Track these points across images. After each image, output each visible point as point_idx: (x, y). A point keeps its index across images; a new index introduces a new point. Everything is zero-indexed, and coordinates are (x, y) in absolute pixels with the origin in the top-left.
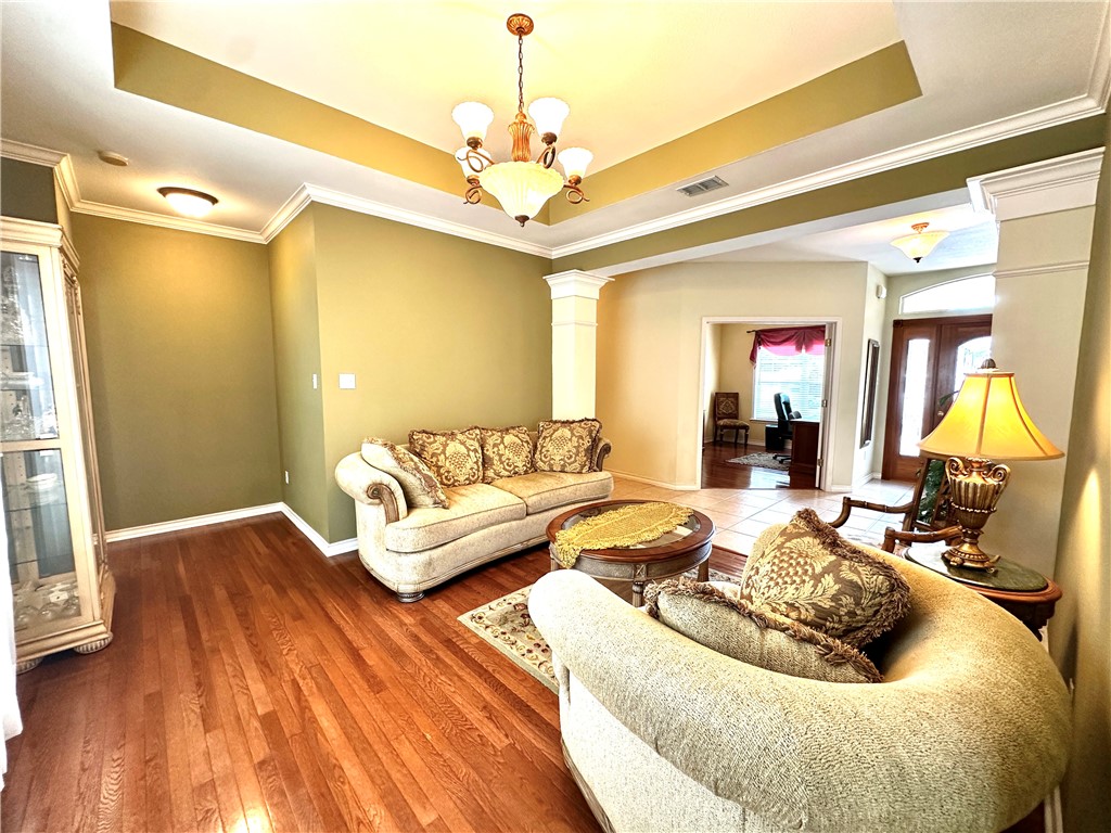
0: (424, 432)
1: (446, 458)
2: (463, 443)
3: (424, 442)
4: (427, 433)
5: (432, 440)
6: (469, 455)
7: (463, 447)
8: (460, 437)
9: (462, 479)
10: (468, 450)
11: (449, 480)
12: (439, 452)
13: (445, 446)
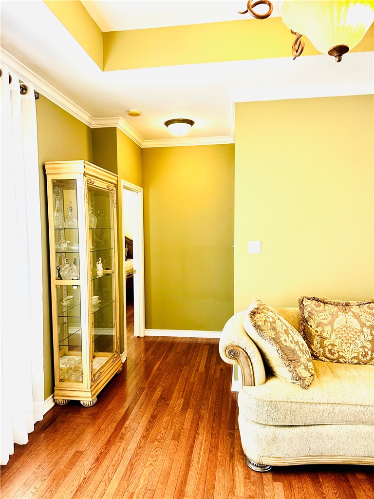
0: (314, 299)
1: (333, 330)
2: (357, 316)
3: (312, 309)
4: (317, 300)
5: (321, 308)
6: (362, 332)
7: (356, 320)
8: (355, 309)
9: (349, 356)
10: (363, 325)
11: (333, 354)
12: (326, 322)
13: (334, 316)
